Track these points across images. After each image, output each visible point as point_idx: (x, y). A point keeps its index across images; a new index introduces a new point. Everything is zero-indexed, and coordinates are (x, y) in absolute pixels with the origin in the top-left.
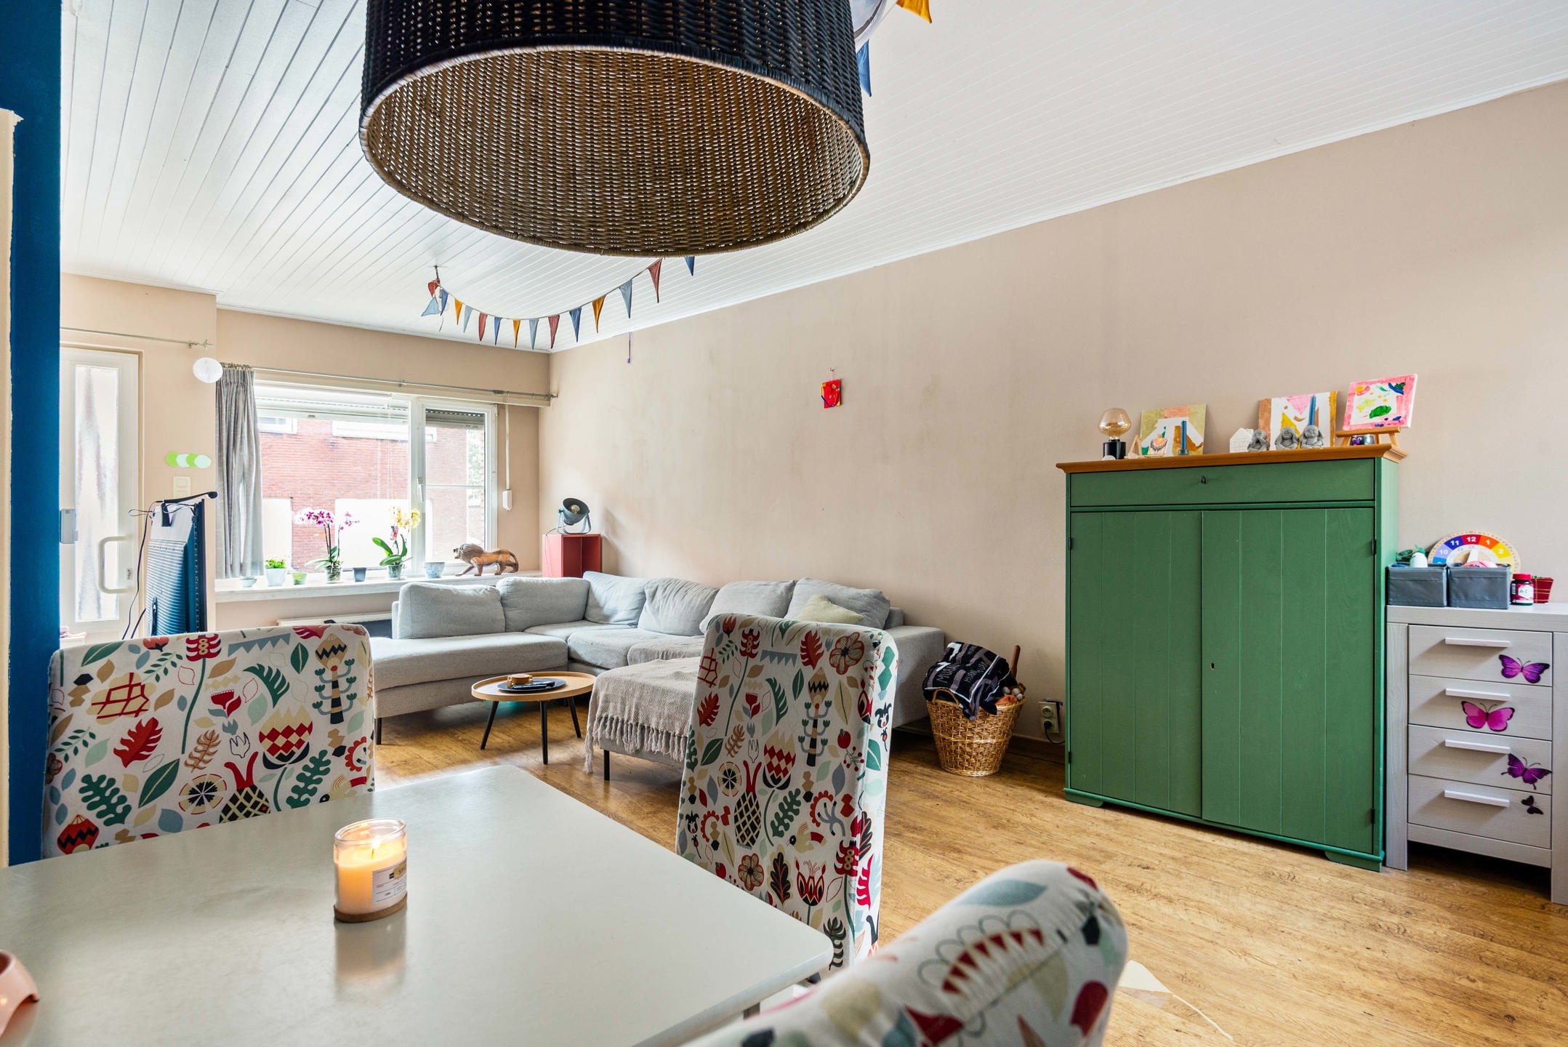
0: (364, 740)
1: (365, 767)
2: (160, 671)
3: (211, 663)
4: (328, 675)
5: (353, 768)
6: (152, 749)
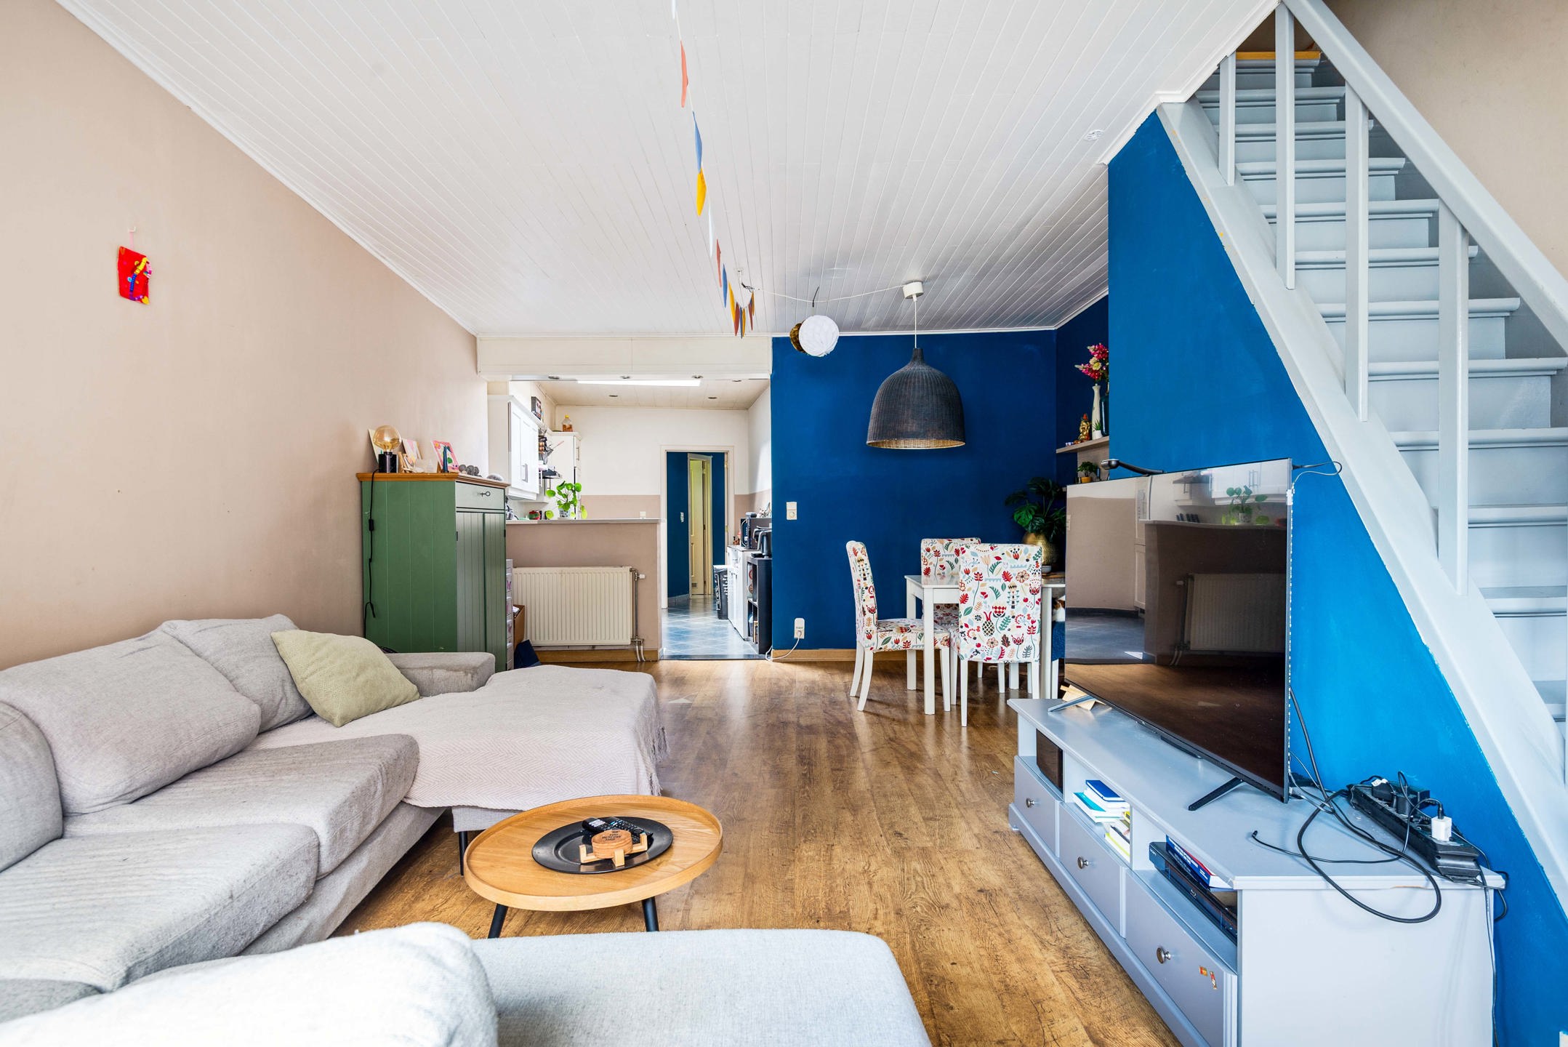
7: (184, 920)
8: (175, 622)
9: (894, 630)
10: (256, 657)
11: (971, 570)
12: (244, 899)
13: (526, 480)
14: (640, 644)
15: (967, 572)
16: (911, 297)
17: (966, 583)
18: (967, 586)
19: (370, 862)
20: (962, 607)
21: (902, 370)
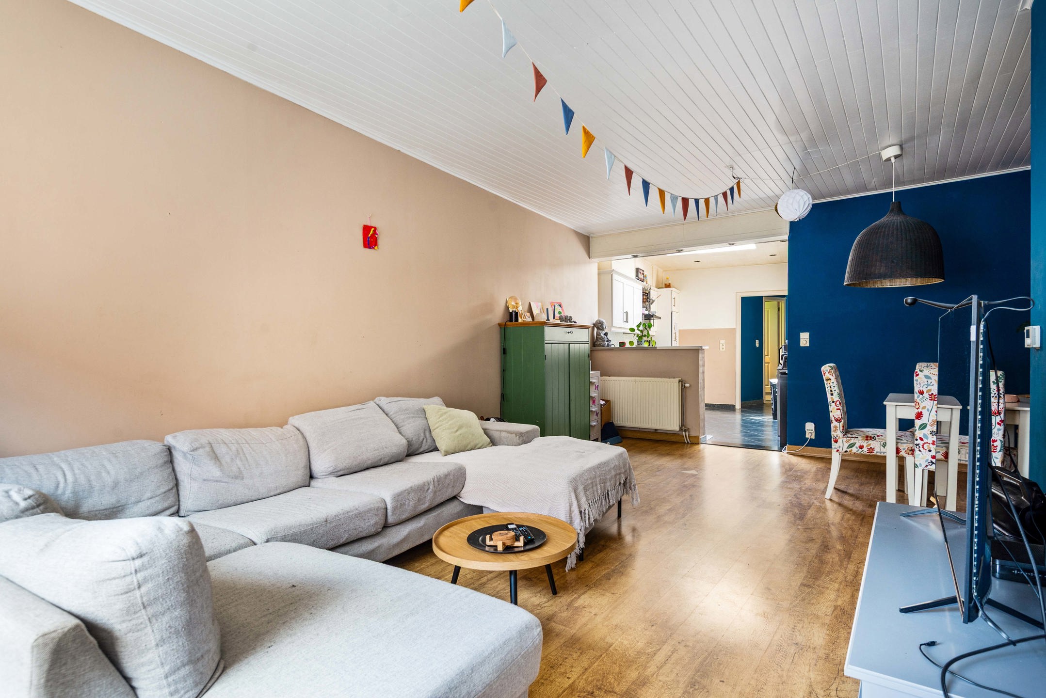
7: (300, 525)
8: (381, 397)
9: (860, 438)
10: (413, 417)
11: (925, 391)
12: (334, 524)
13: (627, 322)
14: (685, 431)
15: (921, 393)
16: (889, 160)
17: (920, 402)
18: (922, 405)
19: (425, 525)
20: (918, 423)
21: (882, 220)
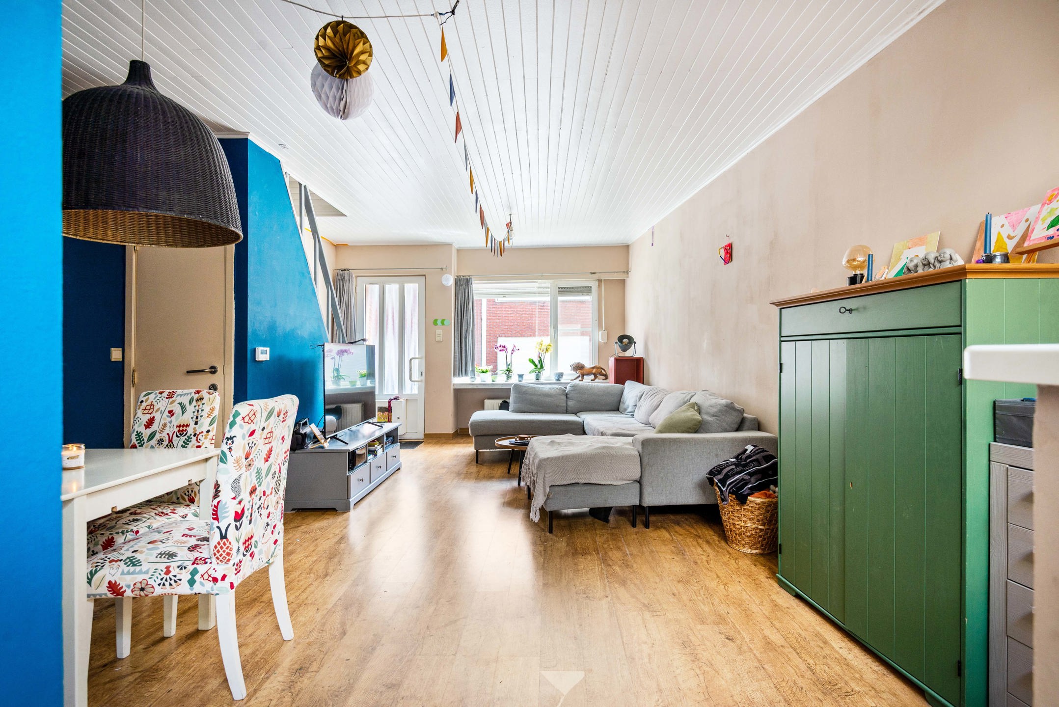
0: (202, 432)
1: (201, 442)
2: (158, 401)
3: (171, 400)
4: (197, 408)
5: (198, 442)
6: (152, 425)
